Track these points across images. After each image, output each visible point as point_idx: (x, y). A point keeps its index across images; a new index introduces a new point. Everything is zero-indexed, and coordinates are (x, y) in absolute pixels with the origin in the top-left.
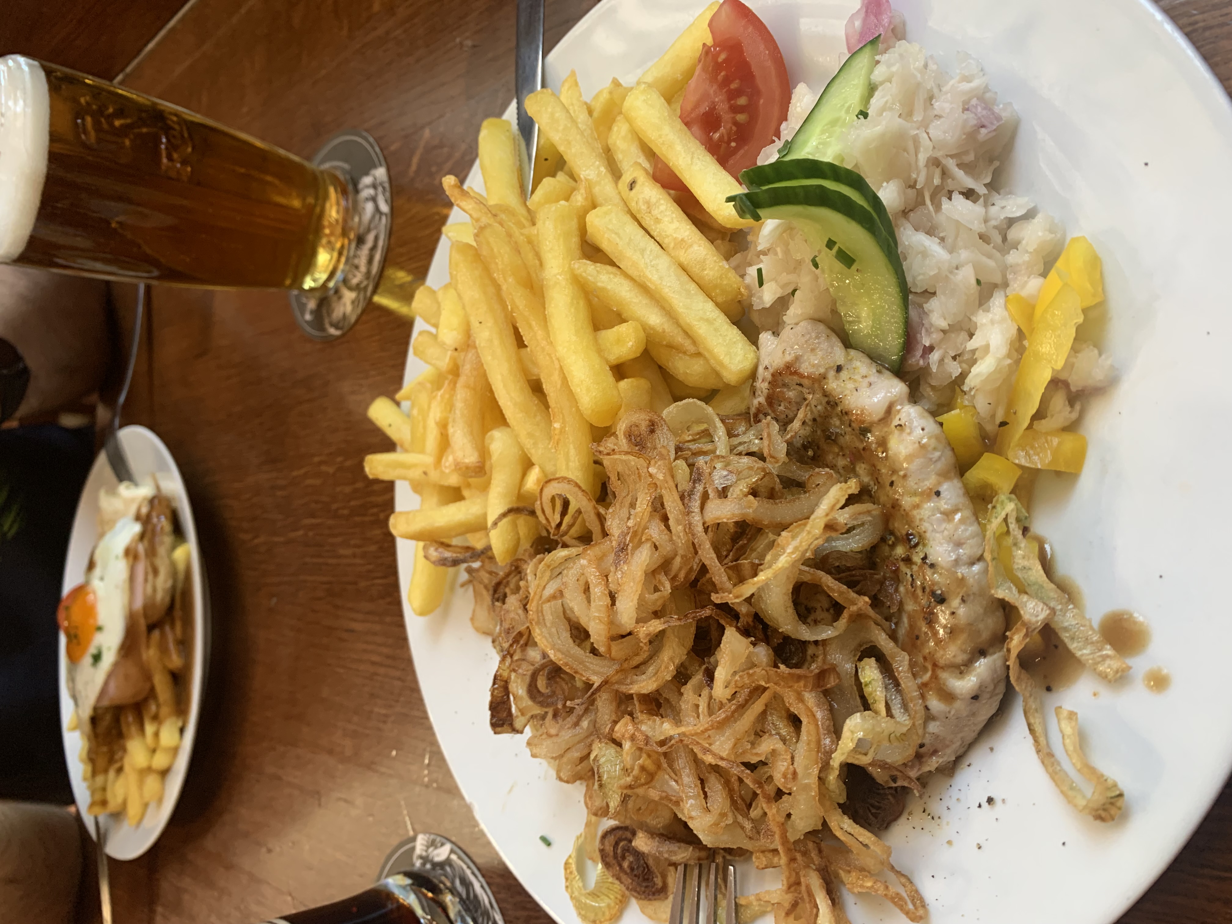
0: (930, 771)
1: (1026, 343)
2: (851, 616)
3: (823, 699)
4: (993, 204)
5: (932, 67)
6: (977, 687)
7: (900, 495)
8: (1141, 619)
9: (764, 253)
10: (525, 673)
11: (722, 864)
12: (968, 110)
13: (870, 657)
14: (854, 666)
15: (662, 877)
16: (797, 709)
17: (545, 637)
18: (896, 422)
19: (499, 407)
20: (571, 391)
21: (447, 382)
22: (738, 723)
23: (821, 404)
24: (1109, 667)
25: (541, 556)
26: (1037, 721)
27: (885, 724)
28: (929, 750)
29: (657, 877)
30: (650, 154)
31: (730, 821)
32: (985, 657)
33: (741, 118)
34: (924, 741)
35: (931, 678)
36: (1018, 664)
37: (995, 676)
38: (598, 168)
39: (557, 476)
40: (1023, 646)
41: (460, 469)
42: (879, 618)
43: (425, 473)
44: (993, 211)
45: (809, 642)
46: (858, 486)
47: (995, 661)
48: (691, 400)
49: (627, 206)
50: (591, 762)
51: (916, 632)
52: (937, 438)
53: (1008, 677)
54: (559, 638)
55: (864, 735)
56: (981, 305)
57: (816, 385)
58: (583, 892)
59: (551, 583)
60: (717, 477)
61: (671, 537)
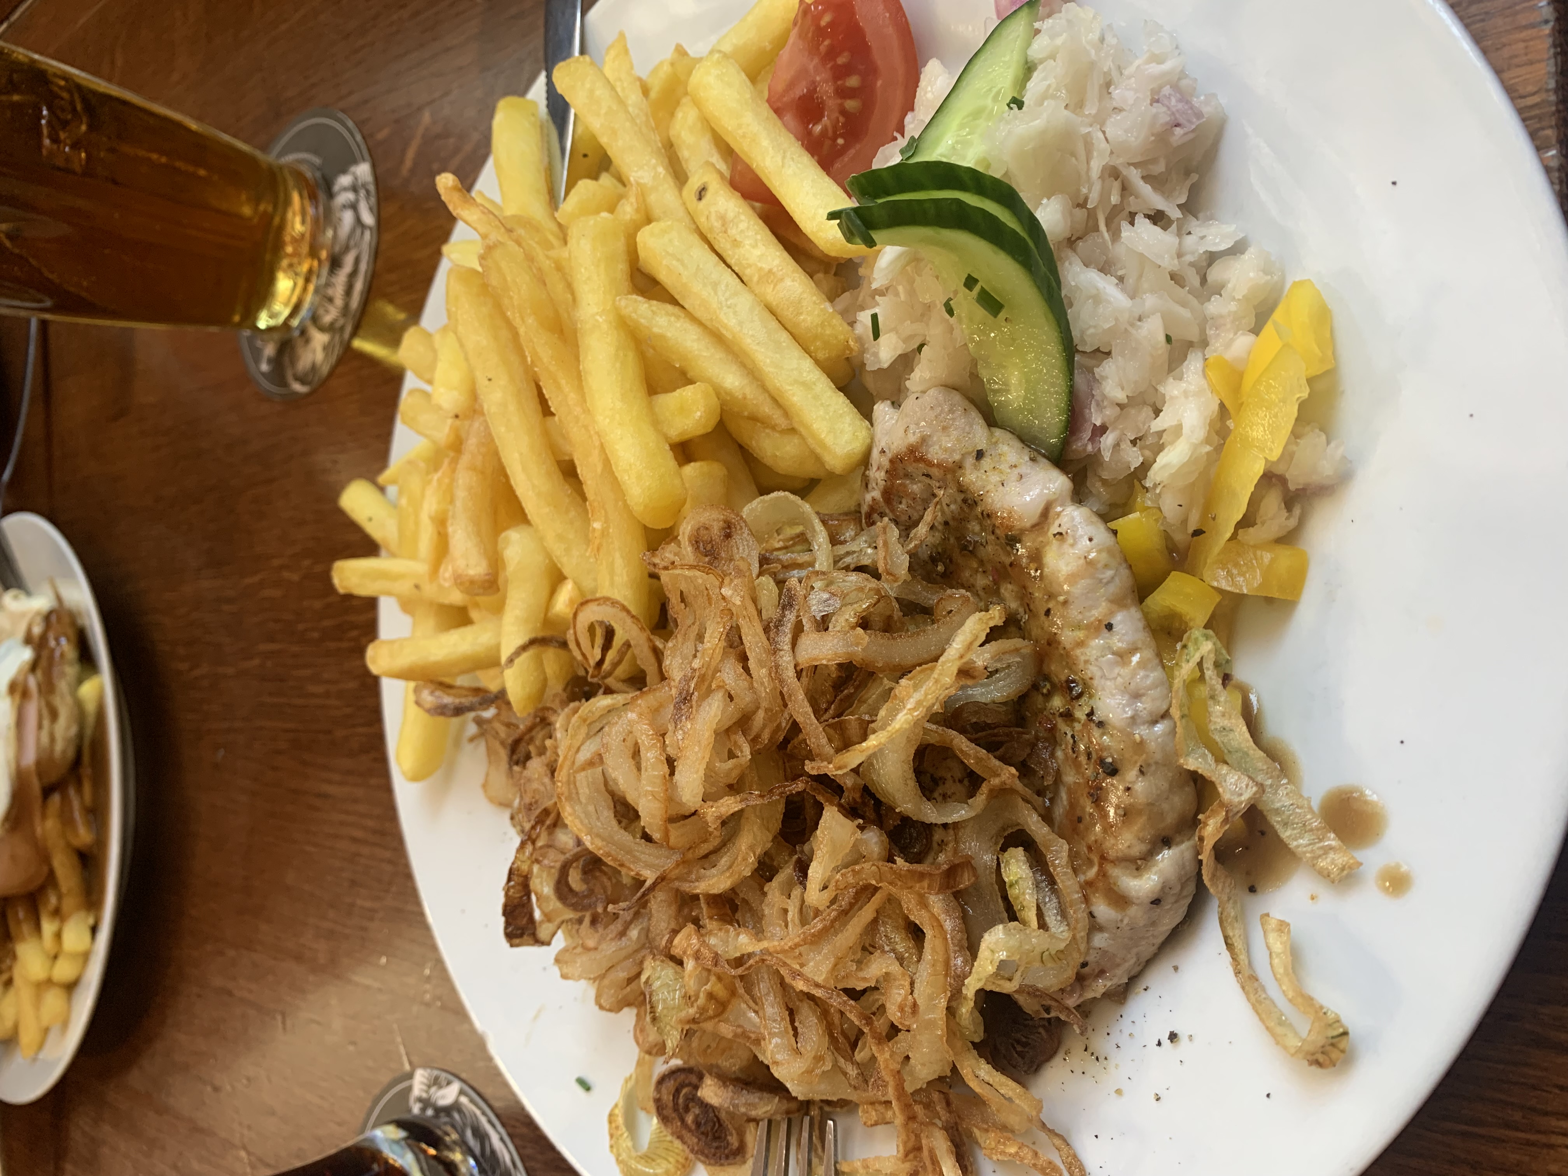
0: (1095, 998)
1: (1230, 423)
2: (991, 791)
3: (954, 903)
4: (1190, 233)
5: (1111, 40)
6: (1159, 887)
7: (1058, 628)
8: (1375, 798)
9: (881, 292)
10: (552, 864)
11: (819, 1118)
12: (1158, 101)
13: (1016, 847)
14: (995, 857)
15: (738, 1134)
16: (918, 917)
17: (578, 817)
18: (1054, 529)
19: (516, 497)
20: (616, 478)
21: (446, 462)
22: (840, 936)
23: (955, 502)
24: (1333, 862)
25: (577, 704)
26: (1237, 933)
27: (1036, 940)
28: (1094, 970)
29: (731, 1135)
30: (727, 151)
31: (828, 1066)
32: (1170, 848)
33: (851, 104)
34: (1088, 959)
35: (1098, 874)
36: (1213, 858)
37: (1183, 873)
38: (655, 168)
39: (598, 595)
40: (1221, 835)
41: (462, 584)
42: (1028, 792)
43: (417, 587)
44: (1189, 241)
45: (936, 824)
46: (1003, 615)
47: (1182, 852)
48: (781, 494)
49: (695, 223)
50: (642, 985)
51: (1079, 813)
52: (1109, 551)
53: (1199, 874)
54: (598, 819)
55: (1007, 956)
56: (1170, 370)
57: (949, 476)
58: (634, 1154)
59: (588, 743)
60: (814, 602)
61: (752, 683)
